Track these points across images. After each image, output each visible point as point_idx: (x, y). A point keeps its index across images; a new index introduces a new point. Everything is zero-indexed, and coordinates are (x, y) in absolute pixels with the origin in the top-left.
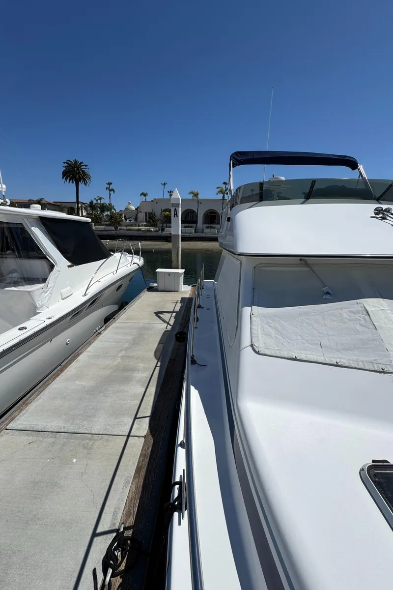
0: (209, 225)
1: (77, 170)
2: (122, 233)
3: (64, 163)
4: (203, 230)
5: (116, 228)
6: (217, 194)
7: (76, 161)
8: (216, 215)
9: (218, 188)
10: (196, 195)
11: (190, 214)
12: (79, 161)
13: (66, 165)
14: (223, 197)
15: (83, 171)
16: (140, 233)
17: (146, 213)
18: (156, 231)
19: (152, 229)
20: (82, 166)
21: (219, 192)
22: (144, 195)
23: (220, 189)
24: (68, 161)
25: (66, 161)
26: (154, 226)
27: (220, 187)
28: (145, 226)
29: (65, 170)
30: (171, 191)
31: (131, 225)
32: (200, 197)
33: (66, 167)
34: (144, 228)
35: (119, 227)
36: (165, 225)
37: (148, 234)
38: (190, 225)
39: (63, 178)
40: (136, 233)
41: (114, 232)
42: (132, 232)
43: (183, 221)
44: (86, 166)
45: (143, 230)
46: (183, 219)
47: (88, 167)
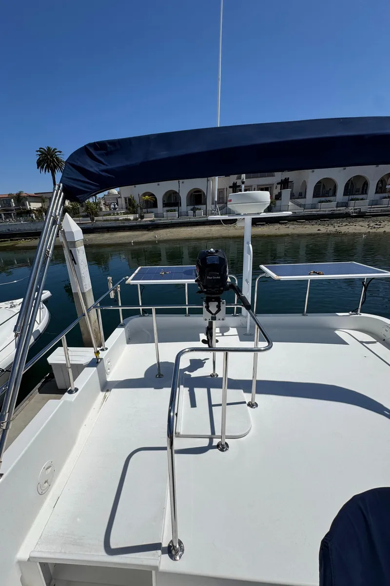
1: (51, 157)
2: (100, 224)
3: (37, 151)
4: (187, 212)
5: (92, 220)
7: (49, 148)
8: (201, 195)
11: (171, 195)
12: (53, 147)
13: (39, 153)
15: (57, 158)
16: (117, 223)
17: (125, 199)
18: (136, 219)
19: (131, 217)
20: (56, 152)
24: (40, 148)
25: (39, 150)
26: (134, 213)
28: (124, 214)
29: (39, 159)
31: (109, 215)
33: (39, 155)
34: (121, 217)
35: (96, 218)
36: (144, 210)
37: (127, 224)
38: (172, 208)
39: (38, 168)
40: (113, 224)
41: (90, 224)
42: (110, 222)
43: (165, 205)
44: (60, 152)
45: (121, 220)
46: (166, 202)
47: (62, 153)
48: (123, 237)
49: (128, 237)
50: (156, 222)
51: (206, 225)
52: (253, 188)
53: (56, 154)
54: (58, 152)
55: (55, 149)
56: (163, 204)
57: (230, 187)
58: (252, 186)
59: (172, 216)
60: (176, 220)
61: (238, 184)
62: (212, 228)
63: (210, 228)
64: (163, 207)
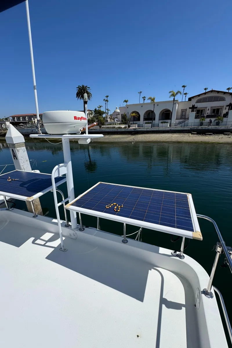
0: (163, 121)
1: (84, 91)
2: (104, 130)
3: (77, 88)
4: (159, 124)
5: (100, 127)
6: (170, 97)
7: (83, 86)
8: (169, 113)
9: (170, 92)
10: (153, 100)
11: (151, 113)
12: (85, 85)
14: (174, 99)
15: (87, 91)
16: (114, 130)
17: (122, 115)
18: (125, 128)
19: (123, 126)
20: (87, 88)
21: (172, 95)
22: (126, 101)
23: (172, 93)
24: (79, 86)
25: (78, 87)
26: (125, 124)
27: (172, 92)
28: (119, 124)
29: (77, 92)
30: (144, 97)
31: (111, 124)
32: (156, 101)
33: (78, 90)
34: (117, 126)
35: (102, 126)
36: (132, 122)
37: (119, 130)
38: (149, 121)
39: (77, 97)
40: (111, 130)
41: (99, 130)
42: (110, 129)
43: (145, 119)
44: (89, 88)
45: (116, 128)
46: (146, 118)
47: (90, 88)
48: (116, 138)
49: (119, 138)
50: (137, 130)
51: (169, 133)
52: (207, 109)
53: (87, 89)
54: (88, 88)
55: (86, 86)
56: (144, 118)
57: (190, 108)
58: (207, 107)
59: (148, 127)
60: (150, 129)
61: (195, 106)
62: (173, 135)
63: (171, 135)
64: (144, 120)
